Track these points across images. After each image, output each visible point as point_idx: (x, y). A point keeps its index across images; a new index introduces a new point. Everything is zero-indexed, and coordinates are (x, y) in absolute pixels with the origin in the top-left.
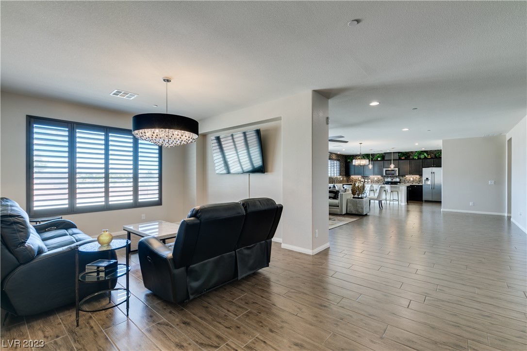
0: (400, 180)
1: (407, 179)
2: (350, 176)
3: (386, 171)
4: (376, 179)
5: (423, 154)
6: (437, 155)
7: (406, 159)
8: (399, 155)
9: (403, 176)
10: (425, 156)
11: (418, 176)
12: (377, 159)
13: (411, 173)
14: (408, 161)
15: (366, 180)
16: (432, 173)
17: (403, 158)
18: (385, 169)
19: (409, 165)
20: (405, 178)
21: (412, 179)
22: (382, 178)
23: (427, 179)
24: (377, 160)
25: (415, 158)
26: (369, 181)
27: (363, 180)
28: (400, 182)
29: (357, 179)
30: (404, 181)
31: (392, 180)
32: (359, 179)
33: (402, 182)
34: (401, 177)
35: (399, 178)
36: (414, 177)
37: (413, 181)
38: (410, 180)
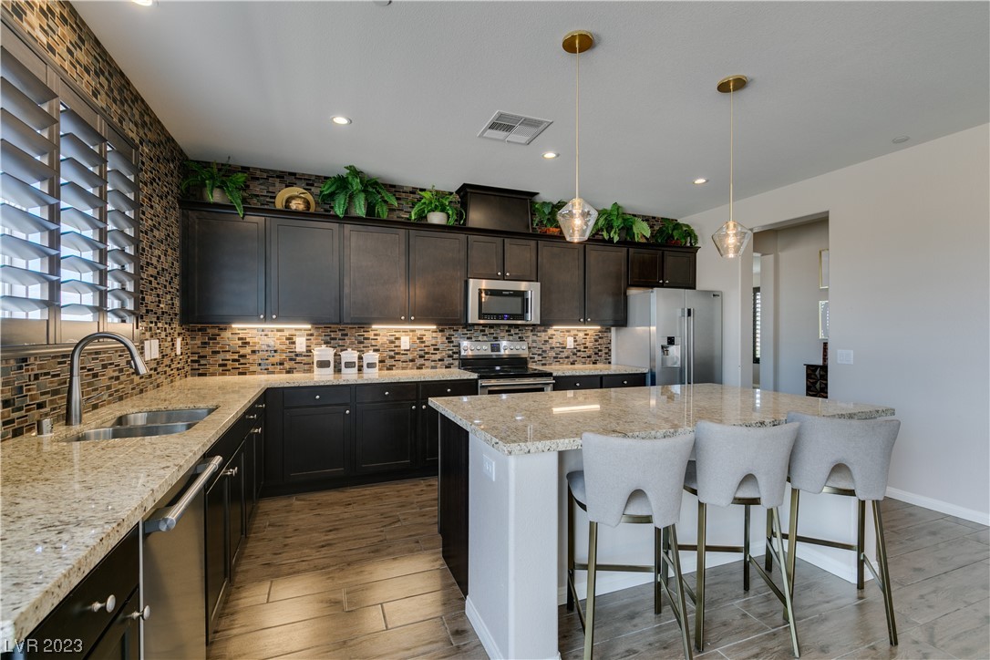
0: (529, 348)
1: (554, 342)
2: (223, 323)
4: (405, 342)
11: (593, 329)
12: (422, 216)
13: (588, 316)
15: (350, 355)
16: (684, 312)
18: (475, 285)
19: (578, 272)
20: (544, 336)
21: (570, 343)
22: (440, 339)
23: (671, 341)
24: (421, 224)
26: (371, 356)
27: (323, 352)
29: (278, 347)
30: (539, 355)
31: (495, 348)
32: (294, 343)
33: (534, 358)
34: (530, 334)
35: (520, 338)
36: (578, 330)
37: (575, 354)
38: (565, 348)
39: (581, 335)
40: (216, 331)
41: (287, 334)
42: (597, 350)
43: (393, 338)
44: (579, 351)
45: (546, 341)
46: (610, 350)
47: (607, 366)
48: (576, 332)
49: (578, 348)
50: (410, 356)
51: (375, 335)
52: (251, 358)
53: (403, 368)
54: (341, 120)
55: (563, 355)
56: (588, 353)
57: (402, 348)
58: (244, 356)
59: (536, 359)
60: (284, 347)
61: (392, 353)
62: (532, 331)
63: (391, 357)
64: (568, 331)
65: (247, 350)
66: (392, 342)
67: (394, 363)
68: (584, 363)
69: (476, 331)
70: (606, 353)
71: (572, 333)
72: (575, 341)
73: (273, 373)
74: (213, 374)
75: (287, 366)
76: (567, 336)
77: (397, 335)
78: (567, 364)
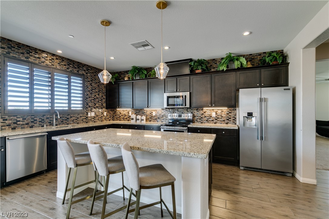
0: (194, 116)
1: (206, 114)
3: (168, 97)
5: (237, 60)
6: (267, 60)
7: (204, 72)
8: (190, 66)
9: (199, 108)
10: (242, 64)
13: (214, 103)
14: (208, 77)
15: (139, 117)
16: (261, 100)
17: (197, 71)
18: (166, 95)
19: (209, 86)
20: (201, 112)
21: (214, 115)
22: (163, 112)
23: (250, 115)
25: (221, 69)
26: (143, 117)
27: (133, 116)
28: (192, 121)
29: (126, 114)
30: (200, 119)
31: (180, 116)
32: (129, 113)
33: (197, 120)
34: (196, 111)
35: (191, 112)
36: (218, 110)
37: (216, 119)
38: (211, 117)
39: (220, 111)
40: (116, 110)
41: (128, 111)
42: (228, 118)
43: (151, 112)
44: (219, 118)
45: (203, 114)
46: (236, 118)
47: (234, 125)
48: (217, 110)
49: (218, 117)
50: (155, 118)
51: (146, 111)
52: (122, 117)
53: (154, 121)
54: (112, 58)
55: (211, 120)
56: (223, 119)
57: (153, 115)
58: (120, 116)
59: (198, 121)
60: (127, 114)
61: (151, 117)
62: (196, 110)
63: (150, 118)
64: (213, 110)
65: (121, 115)
66: (151, 113)
67: (151, 120)
68: (221, 123)
69: (175, 110)
70: (233, 120)
71: (215, 111)
72: (216, 114)
73: (125, 121)
74: (115, 120)
75: (128, 119)
76: (212, 112)
77: (152, 111)
78: (212, 123)
